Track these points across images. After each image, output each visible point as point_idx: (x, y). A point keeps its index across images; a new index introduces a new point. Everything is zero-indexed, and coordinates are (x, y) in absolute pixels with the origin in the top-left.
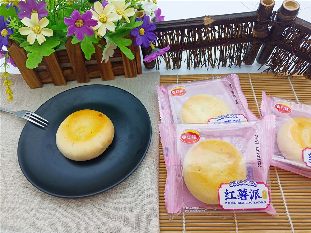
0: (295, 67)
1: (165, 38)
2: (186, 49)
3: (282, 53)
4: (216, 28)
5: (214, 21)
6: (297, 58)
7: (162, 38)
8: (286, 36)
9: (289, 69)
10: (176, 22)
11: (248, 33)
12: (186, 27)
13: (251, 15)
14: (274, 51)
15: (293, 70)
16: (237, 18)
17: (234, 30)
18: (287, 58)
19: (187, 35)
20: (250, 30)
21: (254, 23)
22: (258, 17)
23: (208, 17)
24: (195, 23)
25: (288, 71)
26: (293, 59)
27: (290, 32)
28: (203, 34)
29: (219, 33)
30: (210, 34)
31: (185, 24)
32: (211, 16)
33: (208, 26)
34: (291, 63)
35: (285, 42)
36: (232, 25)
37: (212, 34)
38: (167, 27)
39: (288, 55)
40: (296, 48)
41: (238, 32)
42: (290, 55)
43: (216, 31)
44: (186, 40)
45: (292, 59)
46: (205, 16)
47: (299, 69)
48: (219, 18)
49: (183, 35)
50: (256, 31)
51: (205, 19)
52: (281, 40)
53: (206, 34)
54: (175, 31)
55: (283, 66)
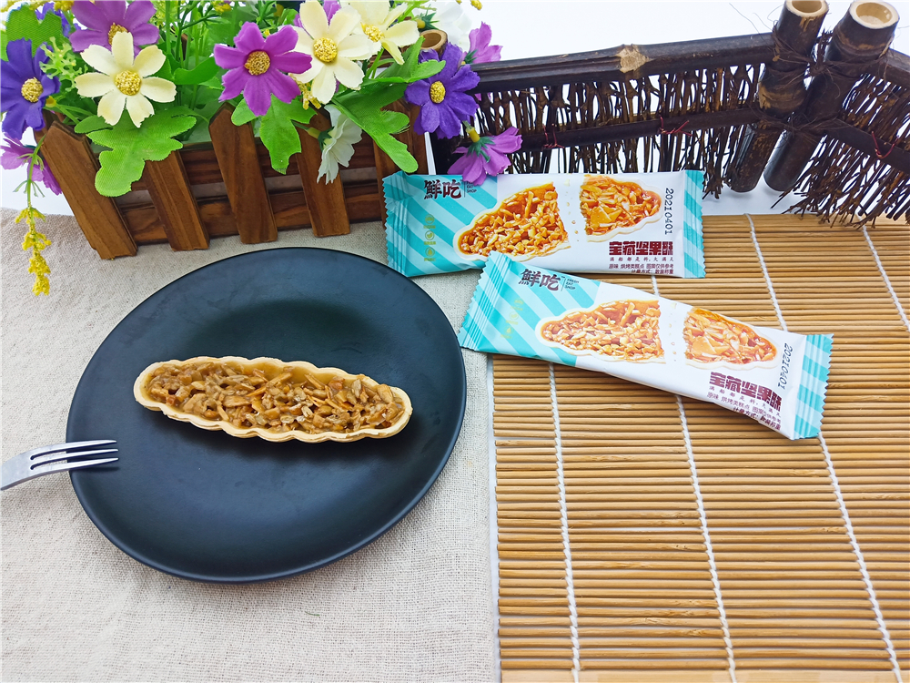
0: (880, 196)
1: (501, 110)
2: (562, 144)
3: (844, 156)
4: (654, 80)
5: (649, 60)
6: (888, 167)
7: (492, 111)
8: (854, 105)
9: (863, 203)
10: (538, 62)
11: (745, 97)
12: (566, 79)
13: (757, 43)
14: (820, 149)
15: (874, 204)
16: (715, 53)
17: (704, 87)
18: (858, 170)
19: (567, 102)
20: (752, 90)
21: (763, 66)
22: (777, 49)
23: (631, 48)
24: (592, 65)
25: (859, 209)
26: (876, 171)
27: (869, 91)
28: (614, 99)
29: (660, 95)
30: (635, 99)
31: (565, 68)
32: (640, 47)
33: (631, 74)
34: (869, 185)
35: (852, 123)
36: (701, 74)
37: (640, 99)
38: (510, 77)
39: (860, 162)
40: (887, 140)
41: (716, 95)
42: (865, 161)
43: (653, 90)
44: (562, 117)
45: (871, 172)
46: (623, 47)
47: (891, 201)
48: (665, 52)
49: (555, 103)
50: (768, 89)
51: (622, 54)
52: (840, 116)
53: (623, 100)
54: (532, 90)
55: (843, 194)
